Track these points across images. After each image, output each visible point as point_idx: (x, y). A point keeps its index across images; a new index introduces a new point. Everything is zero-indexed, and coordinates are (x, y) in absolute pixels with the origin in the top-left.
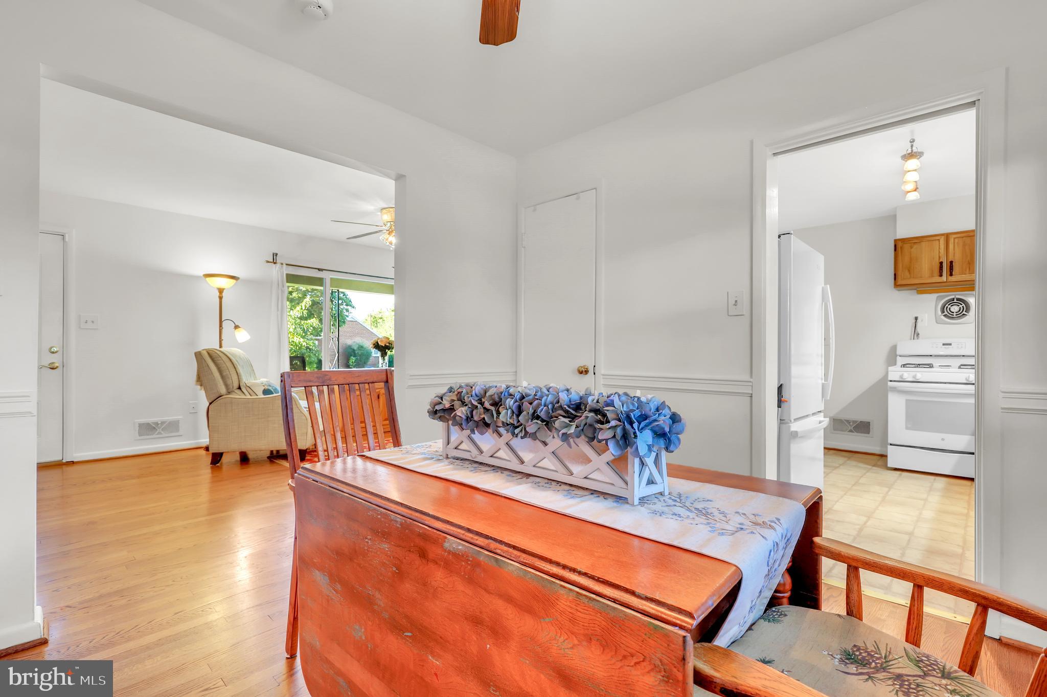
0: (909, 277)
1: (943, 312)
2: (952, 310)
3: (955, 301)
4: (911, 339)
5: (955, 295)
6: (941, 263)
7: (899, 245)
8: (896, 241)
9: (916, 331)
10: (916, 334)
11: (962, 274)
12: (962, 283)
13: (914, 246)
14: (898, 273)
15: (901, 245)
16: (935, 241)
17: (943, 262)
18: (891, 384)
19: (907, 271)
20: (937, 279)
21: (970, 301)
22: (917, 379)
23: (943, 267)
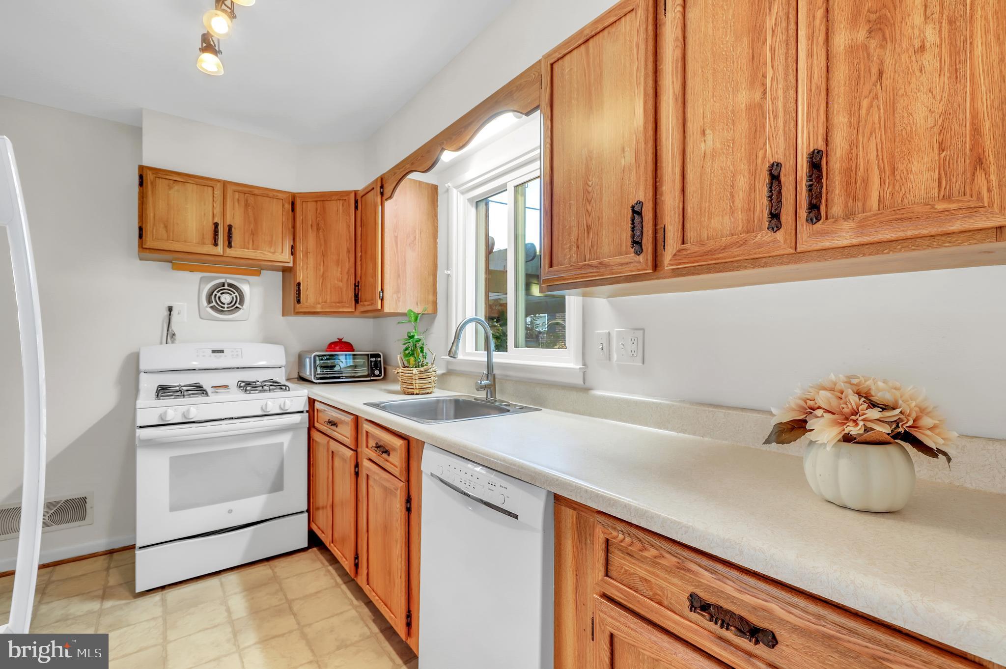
0: (165, 236)
1: (209, 302)
2: (223, 300)
3: (226, 287)
4: (161, 343)
5: (226, 278)
6: (216, 225)
7: (149, 177)
8: (142, 168)
9: (170, 329)
10: (170, 336)
11: (244, 248)
12: (242, 261)
13: (175, 186)
14: (146, 226)
15: (152, 178)
16: (206, 187)
17: (218, 224)
18: (142, 434)
19: (162, 226)
20: (209, 249)
21: (245, 288)
22: (191, 417)
23: (218, 231)
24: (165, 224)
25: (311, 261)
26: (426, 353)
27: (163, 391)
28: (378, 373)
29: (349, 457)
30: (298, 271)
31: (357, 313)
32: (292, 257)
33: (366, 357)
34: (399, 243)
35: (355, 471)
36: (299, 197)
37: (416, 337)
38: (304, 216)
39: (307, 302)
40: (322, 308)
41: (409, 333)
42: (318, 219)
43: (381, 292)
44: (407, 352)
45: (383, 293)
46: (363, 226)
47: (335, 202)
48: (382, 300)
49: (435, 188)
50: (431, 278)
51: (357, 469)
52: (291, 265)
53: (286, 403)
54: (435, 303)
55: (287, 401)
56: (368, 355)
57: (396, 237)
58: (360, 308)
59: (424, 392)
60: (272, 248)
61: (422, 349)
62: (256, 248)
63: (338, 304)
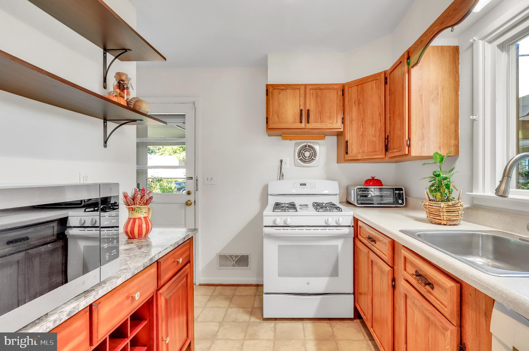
0: (278, 120)
1: (299, 157)
2: (306, 155)
3: (307, 147)
4: (278, 180)
5: (307, 142)
6: (301, 111)
7: (270, 89)
8: (267, 86)
9: (281, 173)
10: (281, 176)
11: (316, 123)
12: (315, 131)
13: (281, 92)
14: (269, 116)
15: (271, 90)
16: (296, 90)
17: (302, 110)
18: (266, 230)
19: (276, 115)
20: (298, 125)
21: (317, 147)
22: (287, 224)
23: (302, 114)
24: (277, 114)
25: (355, 126)
26: (452, 190)
27: (278, 206)
28: (401, 202)
29: (387, 271)
30: (346, 134)
31: (387, 159)
32: (342, 125)
33: (392, 190)
34: (423, 100)
35: (392, 285)
36: (347, 86)
37: (442, 175)
38: (350, 97)
39: (352, 153)
40: (362, 157)
41: (435, 172)
42: (359, 97)
43: (408, 140)
44: (433, 188)
45: (410, 141)
46: (392, 94)
47: (370, 82)
48: (409, 146)
49: (456, 49)
50: (453, 126)
51: (394, 283)
52: (342, 130)
53: (340, 220)
54: (457, 147)
55: (340, 218)
56: (393, 189)
57: (421, 96)
58: (389, 155)
59: (452, 223)
60: (331, 121)
61: (448, 186)
62: (322, 122)
63: (373, 153)
